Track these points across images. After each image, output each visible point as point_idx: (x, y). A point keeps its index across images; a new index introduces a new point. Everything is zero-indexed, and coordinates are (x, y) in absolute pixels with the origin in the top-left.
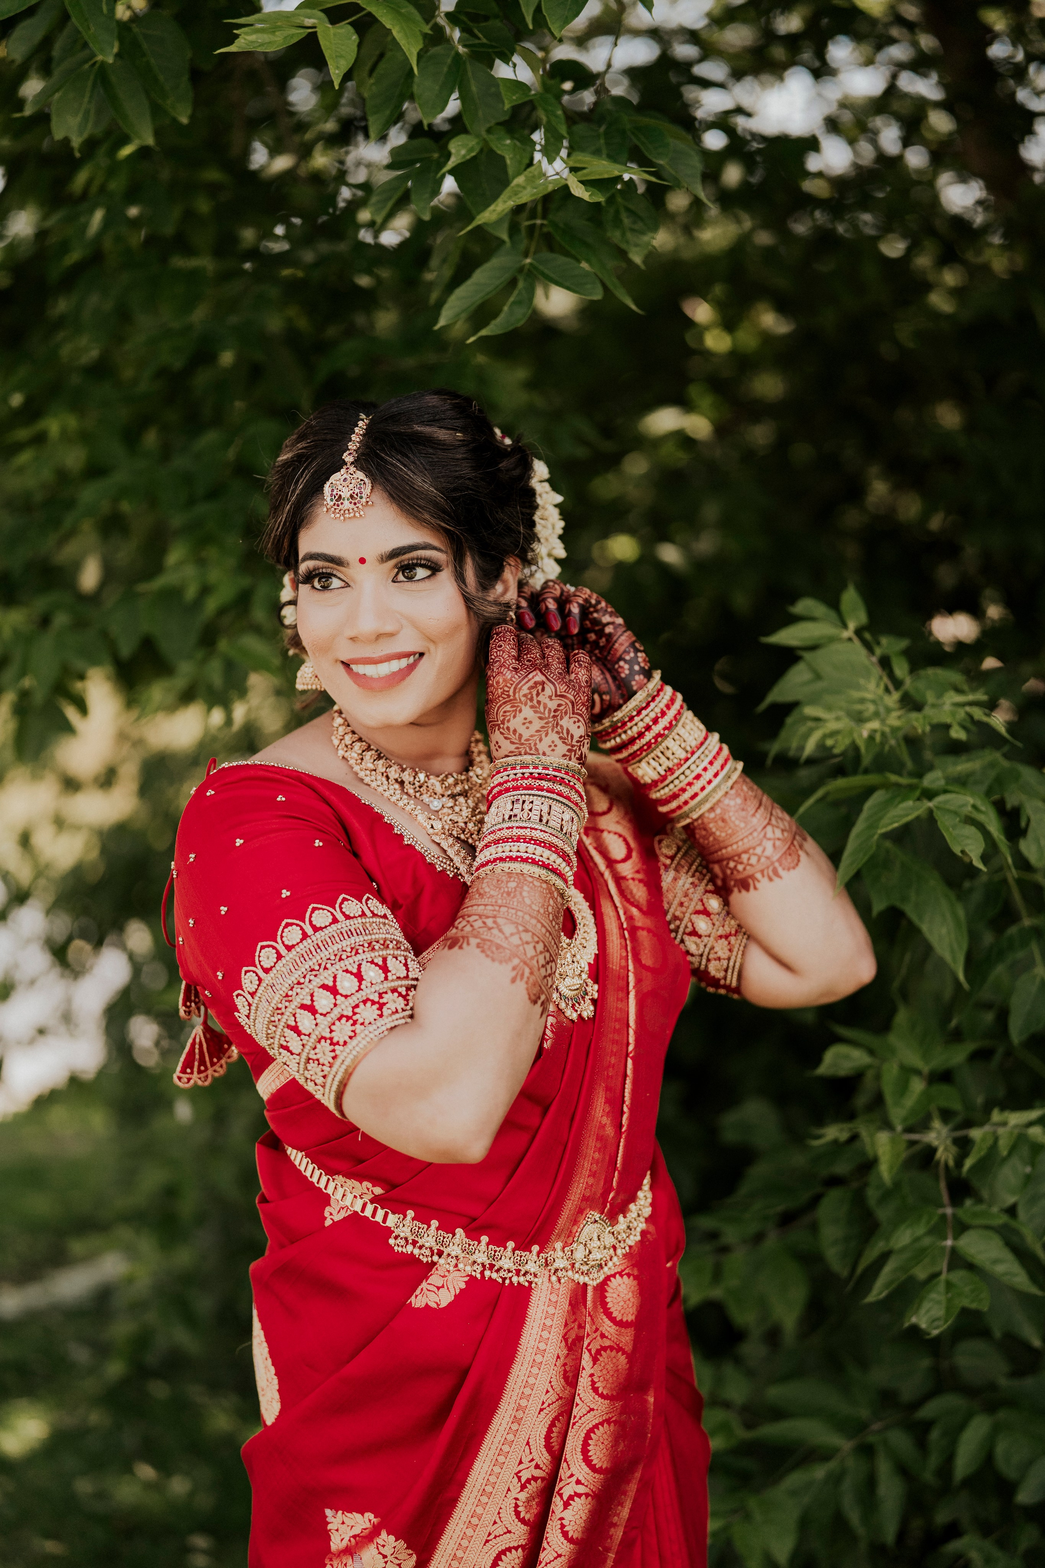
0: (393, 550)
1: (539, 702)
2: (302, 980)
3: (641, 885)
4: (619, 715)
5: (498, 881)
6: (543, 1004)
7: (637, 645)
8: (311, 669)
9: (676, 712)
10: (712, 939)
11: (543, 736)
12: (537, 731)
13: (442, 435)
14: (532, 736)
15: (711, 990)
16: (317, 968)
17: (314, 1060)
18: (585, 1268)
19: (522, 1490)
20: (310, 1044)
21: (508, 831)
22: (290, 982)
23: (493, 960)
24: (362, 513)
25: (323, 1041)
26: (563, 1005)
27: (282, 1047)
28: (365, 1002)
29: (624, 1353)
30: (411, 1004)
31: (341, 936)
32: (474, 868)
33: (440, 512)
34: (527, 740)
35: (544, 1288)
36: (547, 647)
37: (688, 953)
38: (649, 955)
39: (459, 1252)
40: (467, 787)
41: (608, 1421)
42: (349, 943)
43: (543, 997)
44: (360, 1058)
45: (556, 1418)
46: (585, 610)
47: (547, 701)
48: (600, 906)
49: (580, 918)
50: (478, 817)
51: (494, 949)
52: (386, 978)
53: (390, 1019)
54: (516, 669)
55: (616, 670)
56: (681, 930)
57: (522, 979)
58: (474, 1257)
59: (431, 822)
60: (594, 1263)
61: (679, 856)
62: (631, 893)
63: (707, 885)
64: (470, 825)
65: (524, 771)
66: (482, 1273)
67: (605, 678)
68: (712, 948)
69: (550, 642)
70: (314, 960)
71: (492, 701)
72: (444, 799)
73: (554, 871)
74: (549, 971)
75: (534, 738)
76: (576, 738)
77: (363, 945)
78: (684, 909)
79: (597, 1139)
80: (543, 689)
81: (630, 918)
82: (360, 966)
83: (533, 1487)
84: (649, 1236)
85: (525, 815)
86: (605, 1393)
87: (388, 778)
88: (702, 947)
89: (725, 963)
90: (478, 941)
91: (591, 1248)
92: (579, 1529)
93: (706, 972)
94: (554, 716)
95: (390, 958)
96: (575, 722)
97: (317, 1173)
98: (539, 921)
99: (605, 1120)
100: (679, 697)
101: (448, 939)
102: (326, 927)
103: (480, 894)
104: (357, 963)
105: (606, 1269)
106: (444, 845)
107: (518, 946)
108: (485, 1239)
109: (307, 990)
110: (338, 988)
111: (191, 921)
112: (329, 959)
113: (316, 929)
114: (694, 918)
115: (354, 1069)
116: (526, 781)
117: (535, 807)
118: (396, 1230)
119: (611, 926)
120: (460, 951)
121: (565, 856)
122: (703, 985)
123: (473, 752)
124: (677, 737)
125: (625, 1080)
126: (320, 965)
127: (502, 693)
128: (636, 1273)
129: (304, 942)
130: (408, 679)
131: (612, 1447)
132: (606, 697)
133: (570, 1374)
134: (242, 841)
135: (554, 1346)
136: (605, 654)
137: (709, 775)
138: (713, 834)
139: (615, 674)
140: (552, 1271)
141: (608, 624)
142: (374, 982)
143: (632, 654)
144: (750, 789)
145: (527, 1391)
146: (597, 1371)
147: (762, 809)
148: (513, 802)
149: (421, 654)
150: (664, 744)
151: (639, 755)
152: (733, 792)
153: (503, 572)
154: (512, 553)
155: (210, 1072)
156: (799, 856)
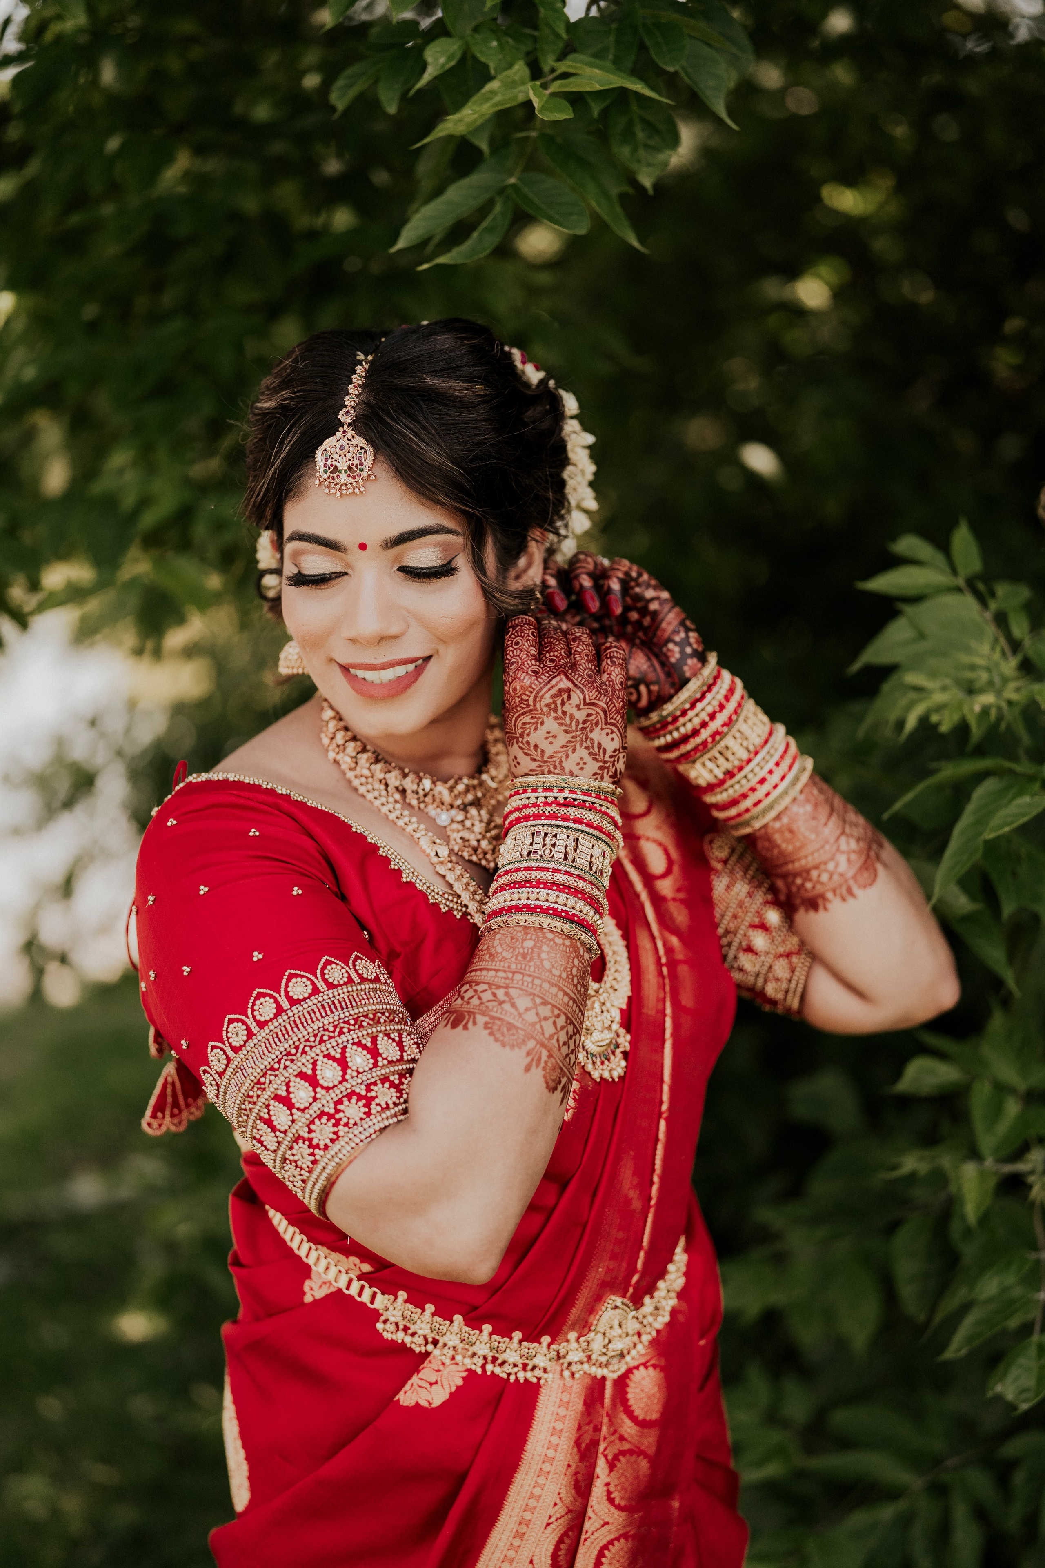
0: (400, 534)
1: (564, 713)
2: (276, 1066)
3: (684, 906)
4: (668, 708)
5: (512, 938)
6: (563, 1088)
7: (688, 622)
8: (297, 652)
9: (736, 704)
10: (770, 957)
11: (570, 752)
12: (563, 747)
13: (457, 388)
14: (556, 752)
17: (291, 1161)
18: (603, 1359)
20: (286, 1142)
21: (526, 873)
22: (263, 1067)
23: (504, 1045)
24: (362, 490)
25: (301, 1141)
28: (349, 1096)
29: (646, 1456)
30: (404, 1095)
31: (322, 1010)
33: (457, 490)
34: (550, 757)
35: (555, 1386)
36: (574, 641)
39: (458, 1342)
40: (479, 794)
41: (625, 1536)
42: (331, 1020)
43: (564, 1080)
44: (342, 1167)
45: (565, 1534)
47: (574, 711)
48: (635, 938)
51: (505, 1030)
52: (375, 1065)
53: (379, 1118)
54: (536, 673)
55: (665, 655)
56: (734, 946)
57: (537, 1066)
58: (475, 1348)
59: (436, 847)
60: (614, 1353)
61: (733, 860)
62: (673, 918)
63: (765, 896)
65: (547, 794)
66: (483, 1368)
67: (652, 665)
68: (771, 967)
69: (580, 631)
70: (291, 1042)
71: (508, 709)
72: (453, 811)
74: (572, 1047)
75: (560, 755)
76: (609, 753)
77: (348, 1022)
78: (738, 922)
79: (621, 1217)
80: (569, 697)
84: (679, 1316)
85: (547, 852)
86: (622, 1504)
87: (387, 785)
88: (758, 965)
89: (785, 984)
90: (486, 1019)
91: (610, 1336)
93: (763, 992)
94: (582, 729)
95: (380, 1036)
96: (607, 734)
98: (560, 989)
99: (633, 1194)
100: (739, 683)
102: (305, 999)
103: (491, 955)
104: (341, 1046)
105: (628, 1358)
106: (451, 878)
107: (533, 1024)
108: (487, 1328)
109: (282, 1079)
110: (319, 1077)
111: (152, 974)
113: (293, 1002)
114: (750, 932)
115: (338, 1177)
116: (549, 808)
117: (559, 842)
118: (385, 1314)
119: (648, 961)
120: (465, 1032)
121: (593, 902)
124: (738, 735)
125: (656, 1144)
126: (297, 1048)
127: (520, 702)
129: (279, 1017)
130: (414, 686)
131: (629, 1564)
133: (583, 1484)
134: (206, 889)
135: (564, 1454)
136: (651, 635)
137: (774, 779)
138: (778, 846)
139: (663, 658)
140: (566, 1365)
141: (653, 599)
142: (361, 1070)
143: (682, 635)
144: (821, 791)
145: (532, 1503)
146: (614, 1479)
147: (834, 818)
148: (533, 834)
149: (429, 658)
150: (722, 744)
151: (692, 756)
152: (802, 797)
153: (527, 547)
154: (540, 527)
155: (185, 1115)
156: (876, 871)
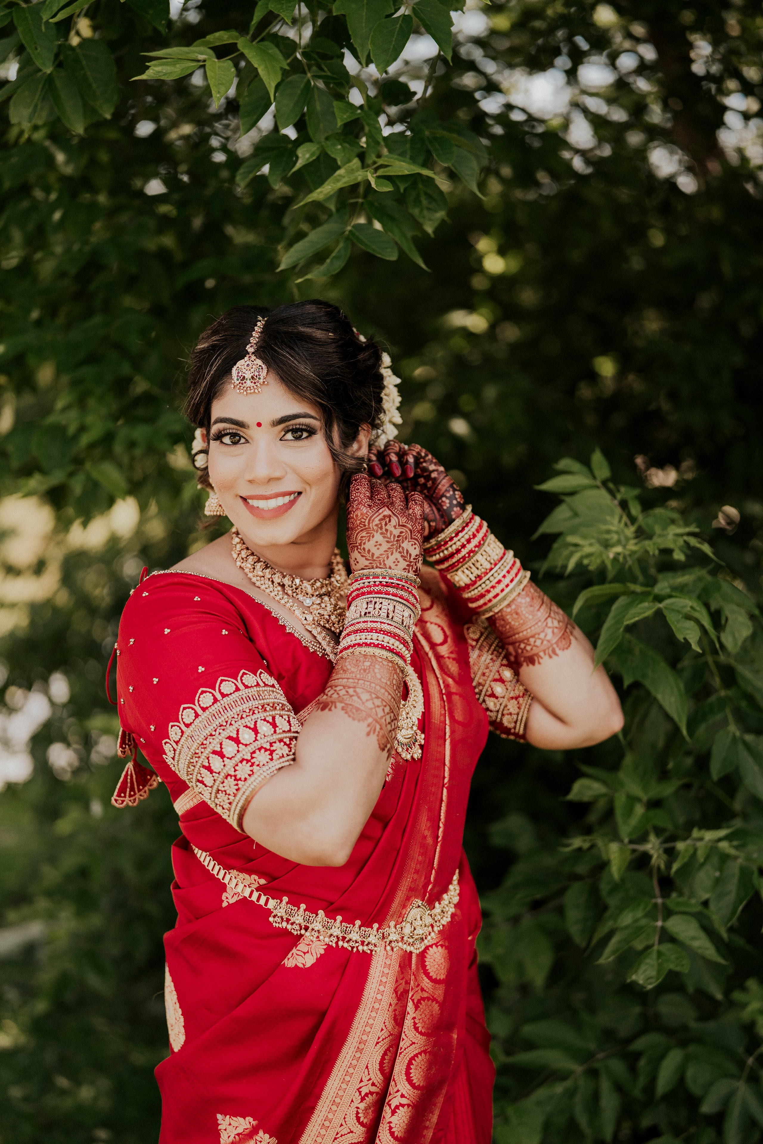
0: (282, 418)
1: (387, 530)
2: (214, 733)
3: (454, 662)
4: (442, 536)
5: (357, 661)
6: (388, 750)
7: (455, 486)
8: (216, 500)
9: (483, 535)
10: (506, 699)
11: (390, 555)
12: (385, 551)
13: (319, 334)
14: (381, 555)
15: (504, 736)
16: (224, 724)
17: (222, 791)
18: (411, 940)
19: (361, 1102)
20: (220, 779)
21: (364, 624)
22: (205, 734)
23: (354, 719)
24: (260, 390)
25: (229, 777)
26: (400, 750)
27: (198, 781)
28: (260, 749)
29: (437, 1002)
30: (293, 751)
31: (242, 700)
32: (339, 650)
33: (317, 390)
34: (378, 557)
35: (381, 954)
36: (392, 490)
37: (488, 709)
38: (461, 713)
39: (321, 927)
40: (330, 589)
41: (425, 1051)
42: (247, 706)
43: (389, 746)
44: (257, 790)
45: (388, 1049)
46: (418, 459)
47: (393, 529)
48: (426, 677)
49: (411, 686)
50: (338, 611)
51: (354, 711)
52: (275, 732)
53: (278, 762)
54: (370, 506)
55: (440, 504)
56: (483, 693)
57: (374, 733)
58: (331, 931)
59: (305, 615)
60: (417, 937)
61: (482, 639)
62: (448, 668)
63: (502, 660)
64: (333, 617)
65: (376, 580)
66: (337, 943)
67: (432, 510)
68: (506, 706)
69: (394, 485)
70: (223, 719)
71: (352, 529)
72: (314, 598)
73: (398, 654)
74: (393, 727)
75: (383, 556)
76: (413, 556)
77: (258, 708)
78: (485, 678)
79: (421, 847)
80: (390, 521)
81: (447, 686)
82: (256, 722)
83: (369, 1099)
84: (456, 917)
85: (377, 613)
86: (423, 1031)
87: (273, 582)
88: (498, 705)
89: (515, 717)
90: (343, 705)
91: (415, 926)
92: (403, 1130)
93: (501, 723)
94: (397, 541)
95: (277, 717)
96: (412, 545)
97: (217, 867)
98: (386, 691)
99: (428, 834)
100: (485, 524)
101: (321, 703)
102: (231, 694)
103: (344, 670)
104: (254, 721)
105: (426, 941)
106: (315, 633)
107: (371, 709)
108: (339, 918)
109: (218, 740)
110: (240, 739)
111: (131, 688)
112: (233, 718)
113: (224, 696)
114: (493, 684)
115: (252, 798)
116: (377, 588)
117: (383, 607)
118: (274, 911)
119: (434, 691)
120: (330, 712)
121: (405, 643)
122: (498, 732)
123: (333, 563)
124: (484, 553)
125: (441, 804)
126: (227, 722)
127: (360, 523)
128: (447, 944)
129: (215, 705)
130: (290, 511)
131: (427, 1070)
132: (433, 524)
133: (399, 1017)
134: (169, 631)
135: (388, 997)
136: (432, 492)
137: (507, 581)
138: (510, 623)
139: (439, 507)
140: (388, 943)
141: (434, 471)
142: (266, 735)
143: (451, 493)
144: (535, 591)
145: (368, 1029)
146: (418, 1015)
147: (544, 606)
148: (368, 603)
149: (300, 493)
150: (475, 558)
151: (456, 566)
152: (524, 593)
153: (359, 434)
154: (367, 421)
155: (137, 796)
156: (570, 640)
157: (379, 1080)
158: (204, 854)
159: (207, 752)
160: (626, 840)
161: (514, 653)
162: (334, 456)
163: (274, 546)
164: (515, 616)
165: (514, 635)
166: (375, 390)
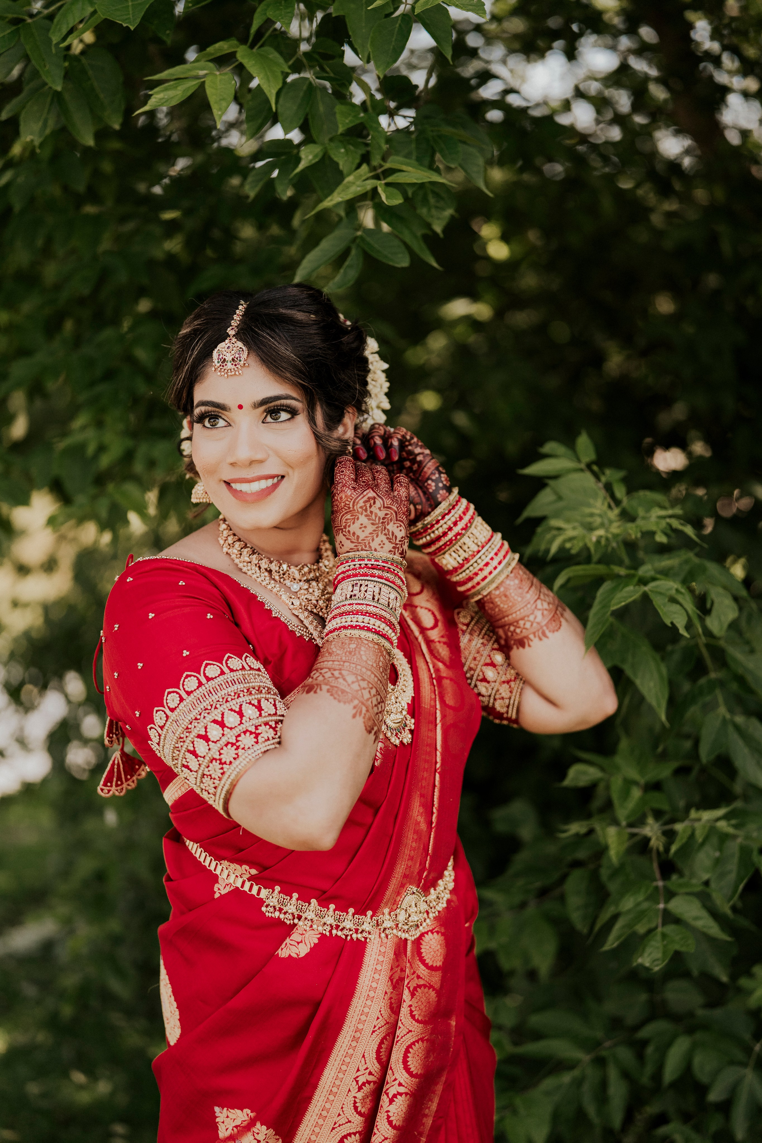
0: (263, 399)
1: (371, 512)
2: (198, 717)
3: (445, 646)
4: (428, 519)
5: (342, 643)
6: (375, 733)
7: (441, 469)
8: (203, 487)
9: (470, 517)
10: (497, 684)
11: (375, 537)
12: (371, 533)
13: (300, 316)
14: (366, 537)
15: (497, 721)
16: (209, 707)
17: (207, 775)
18: (406, 927)
19: (359, 1091)
20: (204, 764)
21: (349, 607)
22: (190, 718)
23: (339, 701)
24: (240, 372)
25: (214, 761)
26: (389, 734)
27: (184, 766)
28: (245, 733)
29: (434, 989)
30: (279, 734)
31: (227, 684)
32: (325, 634)
33: (298, 372)
34: (363, 540)
35: (376, 942)
36: (377, 472)
37: (479, 694)
38: (451, 697)
39: (314, 916)
40: (318, 574)
41: (422, 1039)
42: (233, 689)
43: (376, 728)
44: (241, 774)
45: (384, 1038)
46: (403, 443)
47: (378, 511)
48: (416, 661)
49: (401, 670)
50: (326, 596)
51: (340, 693)
52: (260, 715)
53: (264, 745)
54: (354, 488)
55: (426, 487)
56: (475, 678)
57: (360, 715)
58: (324, 920)
59: (292, 600)
60: (412, 924)
61: (473, 623)
62: (438, 652)
63: (493, 644)
64: (321, 602)
65: (361, 562)
66: (330, 932)
67: (418, 493)
68: (498, 690)
69: (379, 468)
70: (208, 702)
71: (337, 512)
72: (301, 583)
73: (384, 636)
74: (380, 709)
75: (368, 539)
76: (399, 538)
77: (243, 691)
78: (476, 662)
79: (414, 833)
80: (374, 503)
82: (241, 706)
83: (367, 1089)
84: (452, 904)
85: (362, 595)
86: (420, 1019)
87: (260, 568)
88: (490, 690)
89: (507, 701)
90: (328, 687)
91: (410, 912)
92: (401, 1119)
93: (493, 708)
94: (382, 523)
95: (263, 700)
96: (398, 527)
97: (208, 859)
98: (372, 673)
99: (420, 819)
100: (472, 507)
101: (307, 686)
102: (216, 677)
103: (329, 653)
104: (239, 704)
105: (421, 928)
106: (302, 617)
107: (357, 691)
108: (332, 907)
109: (203, 724)
110: (225, 722)
111: (116, 674)
112: (218, 701)
113: (208, 679)
114: (484, 668)
115: (237, 781)
116: (362, 570)
117: (369, 589)
118: (267, 901)
119: (424, 676)
120: (315, 695)
121: (391, 625)
122: (491, 718)
123: (321, 549)
124: (471, 535)
125: (434, 789)
126: (211, 706)
127: (345, 506)
128: (443, 930)
129: (200, 688)
130: (273, 495)
131: (425, 1058)
132: (419, 507)
133: (395, 1005)
134: (153, 615)
135: (383, 985)
136: (417, 475)
137: (494, 563)
138: (498, 606)
139: (425, 490)
140: (382, 930)
141: (419, 454)
142: (251, 718)
143: (437, 475)
144: (525, 573)
146: (414, 1002)
147: (533, 588)
148: (353, 585)
149: (283, 477)
150: (462, 541)
151: (443, 549)
152: (512, 575)
153: (344, 417)
154: (351, 404)
155: (125, 785)
156: (560, 622)
157: (376, 1069)
158: (196, 845)
159: (192, 736)
160: (624, 823)
161: (503, 636)
162: (317, 437)
163: (258, 530)
164: (504, 598)
165: (504, 618)
166: (360, 373)
